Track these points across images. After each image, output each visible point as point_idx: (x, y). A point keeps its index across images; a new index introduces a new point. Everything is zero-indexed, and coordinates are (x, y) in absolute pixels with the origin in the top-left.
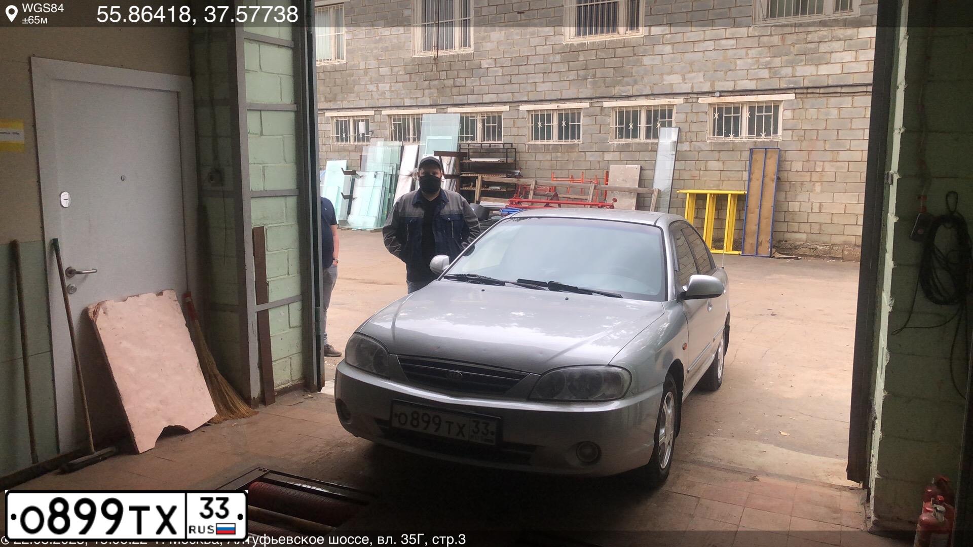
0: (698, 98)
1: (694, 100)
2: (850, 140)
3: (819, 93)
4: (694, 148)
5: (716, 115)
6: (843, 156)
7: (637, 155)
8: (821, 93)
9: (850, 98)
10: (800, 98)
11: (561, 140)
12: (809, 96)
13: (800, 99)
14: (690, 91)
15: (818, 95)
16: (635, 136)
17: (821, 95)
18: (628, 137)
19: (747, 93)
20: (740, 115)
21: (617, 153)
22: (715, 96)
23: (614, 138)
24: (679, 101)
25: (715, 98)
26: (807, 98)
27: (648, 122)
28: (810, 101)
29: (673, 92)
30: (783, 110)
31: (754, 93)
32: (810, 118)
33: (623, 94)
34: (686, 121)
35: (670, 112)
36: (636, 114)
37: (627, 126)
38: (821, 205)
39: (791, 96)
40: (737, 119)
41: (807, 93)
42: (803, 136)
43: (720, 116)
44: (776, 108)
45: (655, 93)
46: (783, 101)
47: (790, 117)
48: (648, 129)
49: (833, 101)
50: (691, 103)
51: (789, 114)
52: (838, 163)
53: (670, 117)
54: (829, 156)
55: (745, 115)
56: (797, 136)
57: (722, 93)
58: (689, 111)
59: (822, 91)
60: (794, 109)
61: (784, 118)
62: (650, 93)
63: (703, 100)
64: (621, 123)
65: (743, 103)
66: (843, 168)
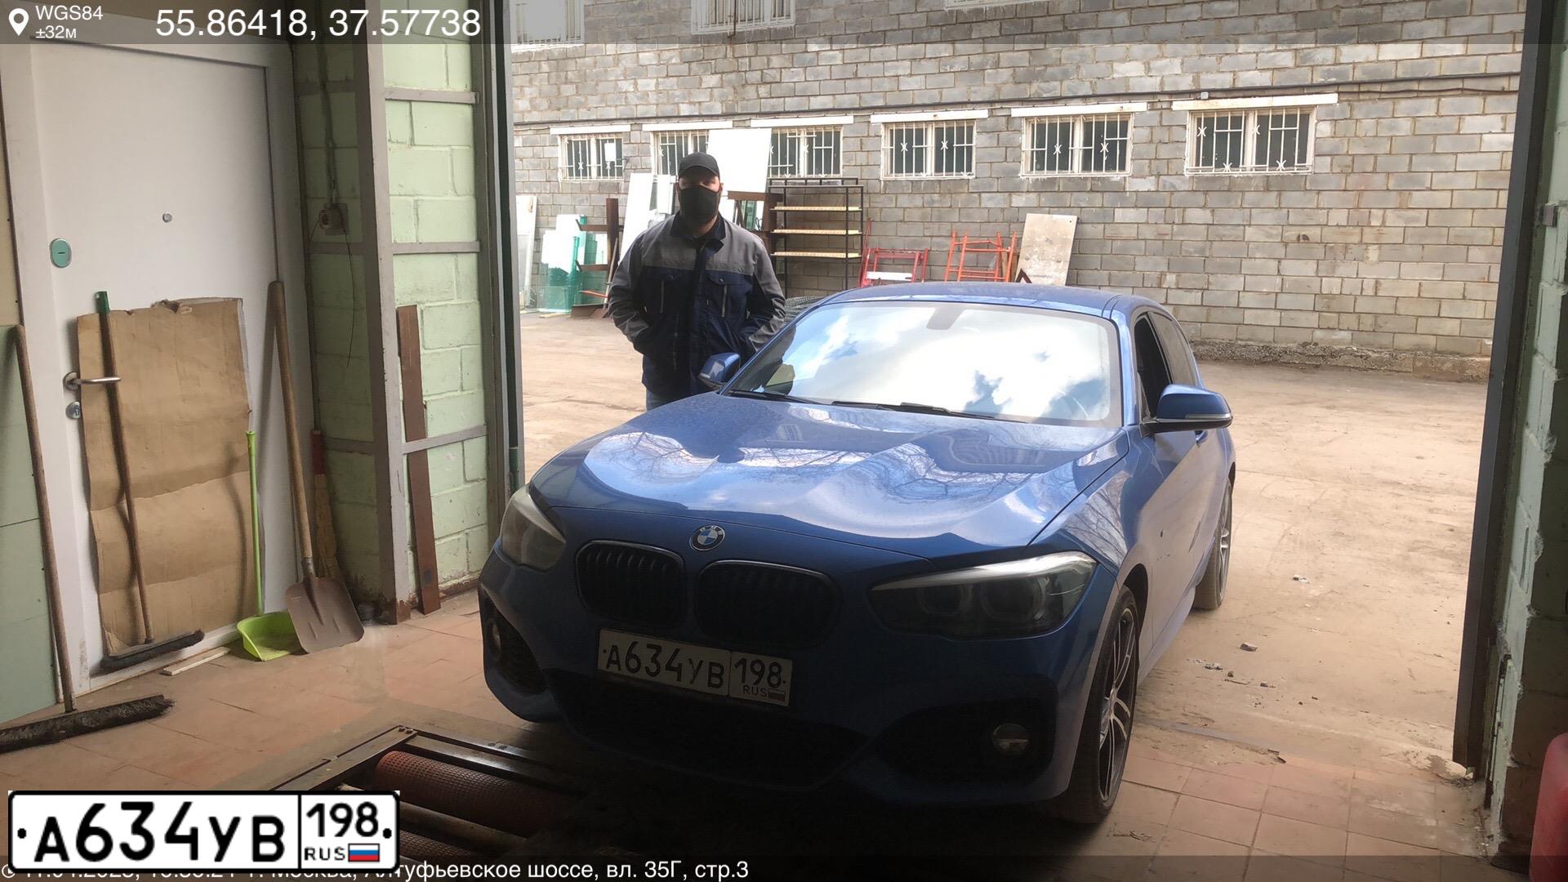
0: (1171, 102)
1: (1165, 106)
2: (1432, 172)
3: (1380, 93)
4: (1164, 186)
5: (1202, 132)
6: (1418, 199)
7: (1069, 199)
8: (1383, 92)
9: (1434, 101)
10: (1347, 100)
11: (940, 174)
12: (1362, 97)
13: (1345, 103)
14: (1158, 90)
15: (1377, 96)
16: (1064, 166)
17: (1384, 96)
18: (1051, 168)
19: (1254, 93)
20: (1242, 130)
21: (1033, 196)
22: (1200, 99)
23: (1029, 169)
24: (1140, 106)
25: (1199, 101)
26: (1359, 100)
27: (1087, 142)
28: (1363, 108)
29: (1130, 92)
30: (1316, 121)
31: (1267, 93)
32: (1364, 134)
33: (1045, 95)
34: (1151, 142)
35: (1125, 125)
36: (1066, 129)
37: (1052, 149)
38: (1377, 282)
39: (1331, 98)
40: (1236, 138)
41: (1359, 92)
42: (1349, 167)
43: (1209, 132)
44: (1305, 119)
45: (1098, 93)
46: (1316, 105)
47: (1328, 134)
48: (1087, 154)
49: (1404, 105)
50: (1159, 109)
51: (1326, 129)
52: (1410, 212)
53: (1124, 133)
54: (1393, 199)
55: (1252, 129)
56: (1339, 166)
57: (1214, 93)
58: (1155, 123)
59: (1385, 88)
60: (1336, 120)
61: (1317, 136)
62: (1090, 93)
63: (1179, 105)
64: (1041, 144)
65: (1248, 110)
66: (1417, 220)
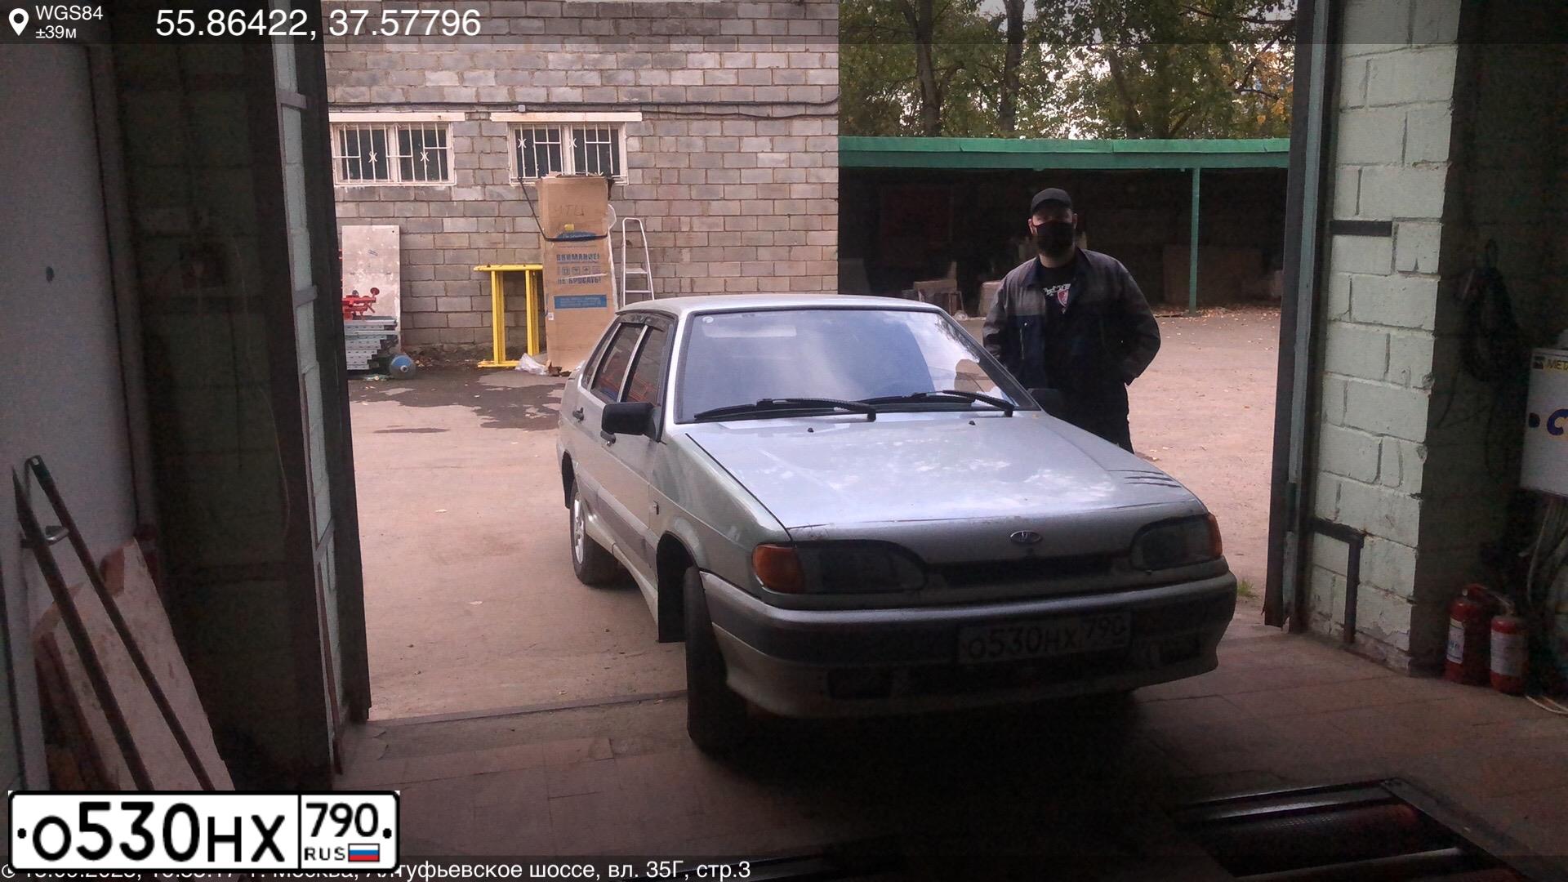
0: (489, 113)
1: (483, 116)
2: (724, 184)
3: (676, 114)
4: (491, 195)
5: (522, 143)
6: (716, 207)
7: (392, 209)
8: (679, 114)
9: (719, 122)
10: (650, 119)
12: (661, 116)
13: (649, 121)
14: (475, 101)
15: (673, 116)
16: (382, 174)
17: (679, 117)
18: (368, 176)
19: (568, 108)
20: (560, 143)
21: (351, 206)
23: (342, 176)
24: (459, 116)
25: (518, 114)
26: (659, 119)
27: (404, 149)
28: (664, 125)
29: (445, 101)
30: (625, 137)
31: (582, 108)
32: (666, 151)
33: (352, 101)
34: (473, 152)
35: (443, 135)
36: (380, 136)
37: (366, 157)
38: (692, 281)
39: (637, 116)
40: (556, 150)
41: (659, 112)
42: (657, 179)
43: (529, 143)
44: (615, 134)
45: (412, 101)
46: (624, 122)
47: (639, 150)
48: (405, 164)
49: (697, 126)
50: (477, 120)
51: (635, 143)
52: (710, 219)
53: (443, 143)
54: (697, 208)
55: (568, 143)
56: (649, 178)
57: (531, 107)
58: (475, 133)
59: (679, 110)
60: (642, 137)
61: (630, 150)
62: (403, 100)
63: (496, 116)
64: (353, 151)
65: (563, 124)
66: (717, 225)
